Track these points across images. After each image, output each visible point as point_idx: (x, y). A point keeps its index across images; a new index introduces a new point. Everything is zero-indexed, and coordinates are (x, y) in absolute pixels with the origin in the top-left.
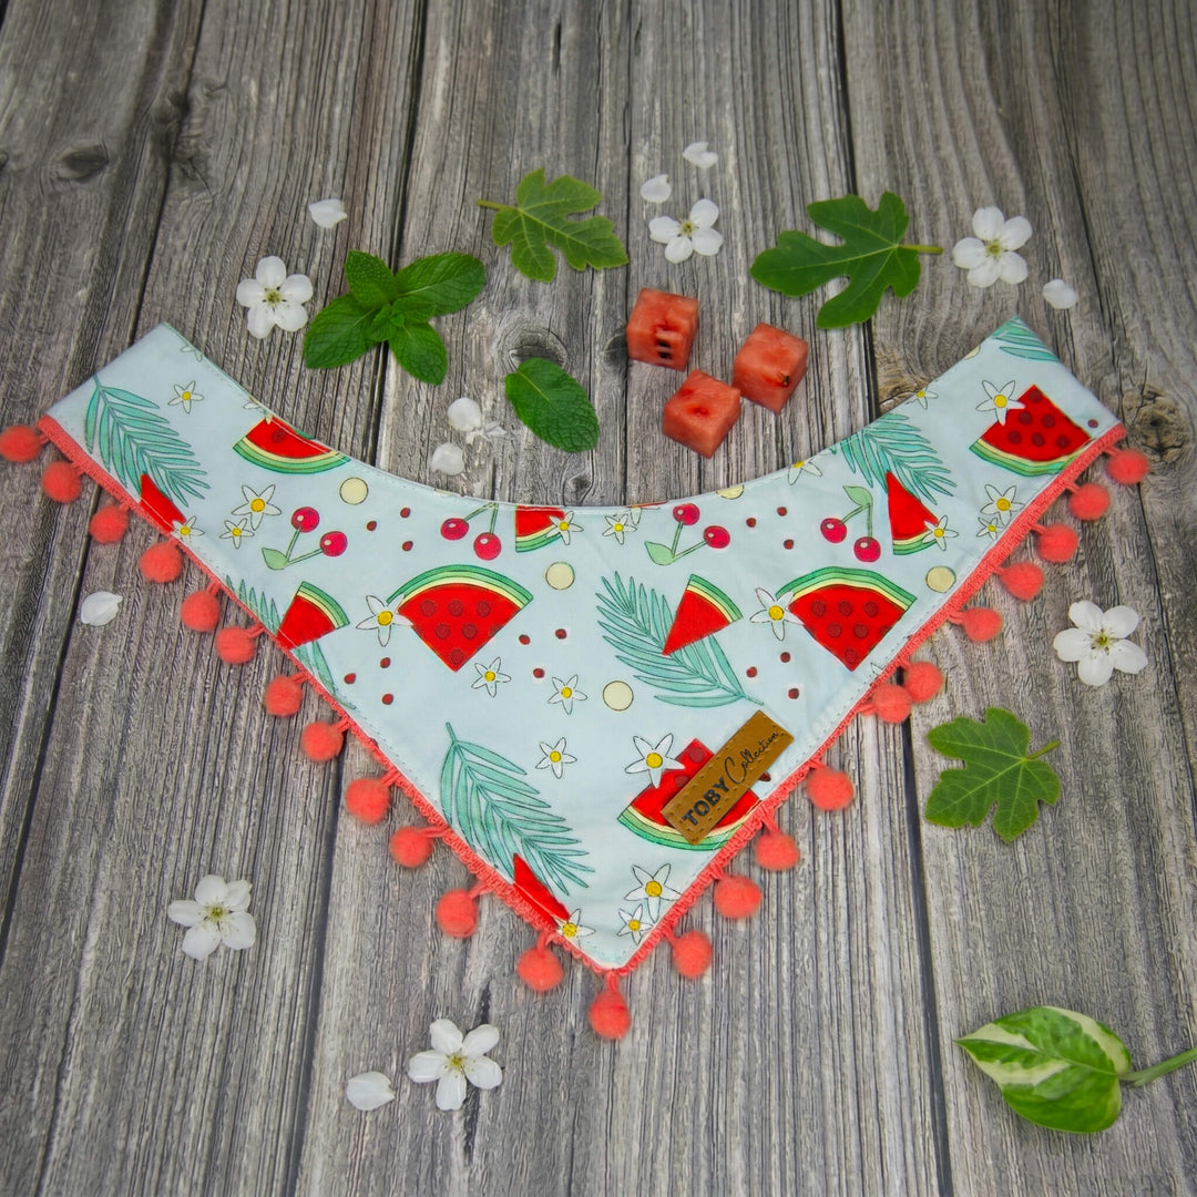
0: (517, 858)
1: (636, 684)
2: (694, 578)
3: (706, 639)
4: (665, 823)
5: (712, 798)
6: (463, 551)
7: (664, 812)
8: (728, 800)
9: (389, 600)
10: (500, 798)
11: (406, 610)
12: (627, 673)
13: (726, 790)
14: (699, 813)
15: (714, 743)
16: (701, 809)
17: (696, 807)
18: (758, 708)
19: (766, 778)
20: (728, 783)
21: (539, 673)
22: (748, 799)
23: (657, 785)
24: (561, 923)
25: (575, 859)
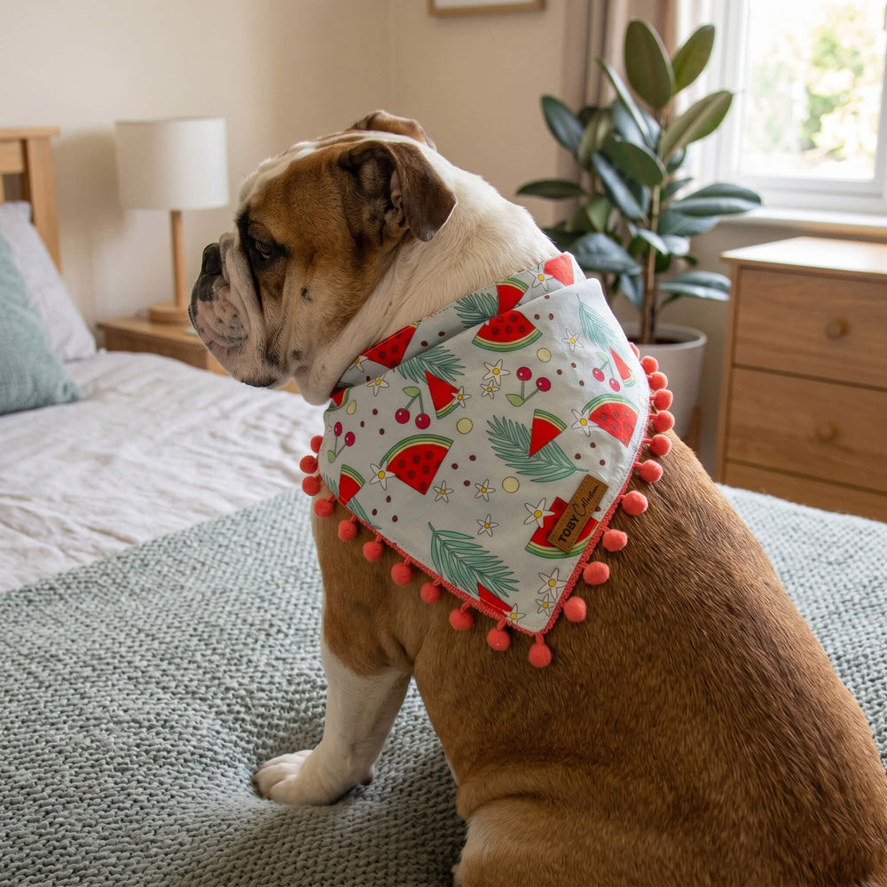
0: (479, 585)
1: (518, 476)
2: (536, 411)
3: (550, 443)
4: (551, 545)
5: (571, 526)
6: (410, 429)
7: (549, 540)
8: (580, 525)
9: (381, 465)
10: (463, 556)
11: (389, 469)
12: (512, 471)
13: (577, 521)
14: (565, 535)
15: (567, 497)
16: (567, 532)
17: (564, 532)
18: (586, 473)
19: (598, 509)
20: (578, 517)
21: (467, 483)
22: (592, 522)
23: (542, 527)
24: (508, 613)
25: (508, 577)
